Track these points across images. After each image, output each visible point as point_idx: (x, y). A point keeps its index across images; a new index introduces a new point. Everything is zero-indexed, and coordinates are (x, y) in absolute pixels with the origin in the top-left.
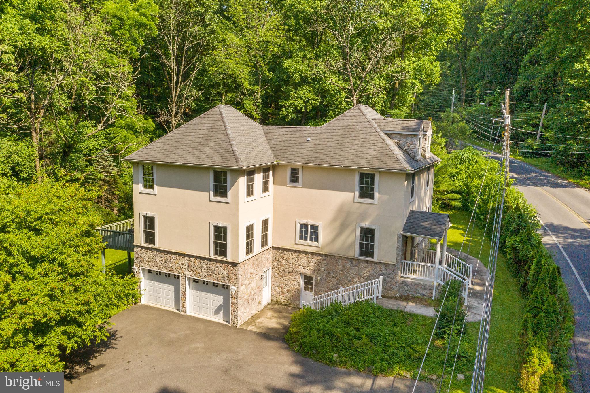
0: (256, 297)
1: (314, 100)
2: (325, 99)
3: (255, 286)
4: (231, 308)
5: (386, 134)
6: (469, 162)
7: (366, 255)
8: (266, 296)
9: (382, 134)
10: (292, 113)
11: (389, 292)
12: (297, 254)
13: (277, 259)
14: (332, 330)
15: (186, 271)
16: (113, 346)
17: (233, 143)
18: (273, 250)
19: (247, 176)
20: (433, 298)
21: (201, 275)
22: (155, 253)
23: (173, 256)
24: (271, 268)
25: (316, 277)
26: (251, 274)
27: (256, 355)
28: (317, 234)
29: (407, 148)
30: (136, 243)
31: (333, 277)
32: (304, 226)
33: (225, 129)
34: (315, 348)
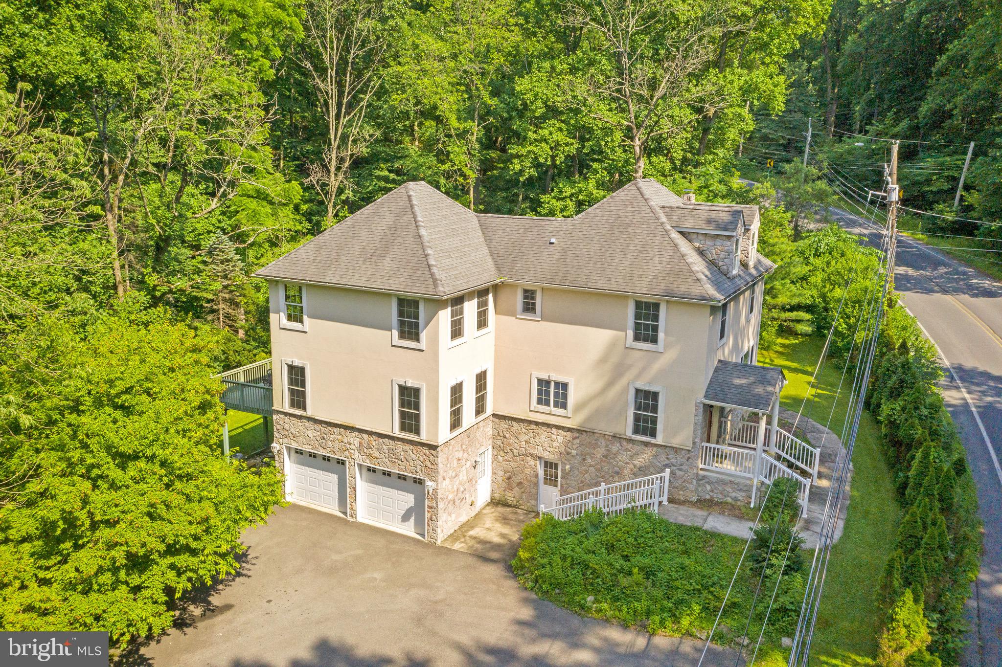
0: (467, 496)
1: (567, 144)
2: (586, 144)
3: (465, 478)
4: (427, 515)
5: (681, 233)
6: (830, 253)
7: (645, 433)
8: (483, 492)
9: (675, 235)
10: (531, 167)
11: (681, 492)
12: (533, 426)
13: (501, 434)
14: (585, 557)
15: (356, 455)
16: (244, 572)
17: (429, 251)
18: (495, 420)
19: (452, 306)
20: (752, 506)
21: (380, 461)
22: (307, 424)
23: (335, 430)
24: (490, 447)
25: (564, 464)
26: (459, 460)
27: (466, 594)
28: (565, 396)
29: (715, 257)
30: (276, 407)
31: (591, 466)
32: (543, 384)
33: (417, 226)
34: (558, 585)
